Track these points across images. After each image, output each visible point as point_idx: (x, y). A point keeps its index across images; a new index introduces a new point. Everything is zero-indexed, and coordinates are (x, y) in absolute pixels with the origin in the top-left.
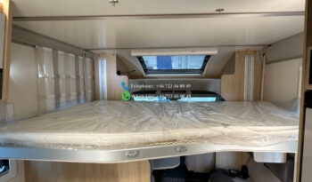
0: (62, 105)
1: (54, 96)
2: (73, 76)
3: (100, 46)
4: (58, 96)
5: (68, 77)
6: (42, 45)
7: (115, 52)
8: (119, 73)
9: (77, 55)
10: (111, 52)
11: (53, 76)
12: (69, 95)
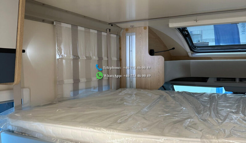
0: (80, 92)
1: (71, 81)
2: (95, 58)
3: (128, 18)
4: (76, 81)
5: (89, 58)
6: (60, 21)
7: (147, 24)
8: (152, 53)
9: (100, 31)
10: (142, 24)
11: (72, 57)
12: (89, 80)
